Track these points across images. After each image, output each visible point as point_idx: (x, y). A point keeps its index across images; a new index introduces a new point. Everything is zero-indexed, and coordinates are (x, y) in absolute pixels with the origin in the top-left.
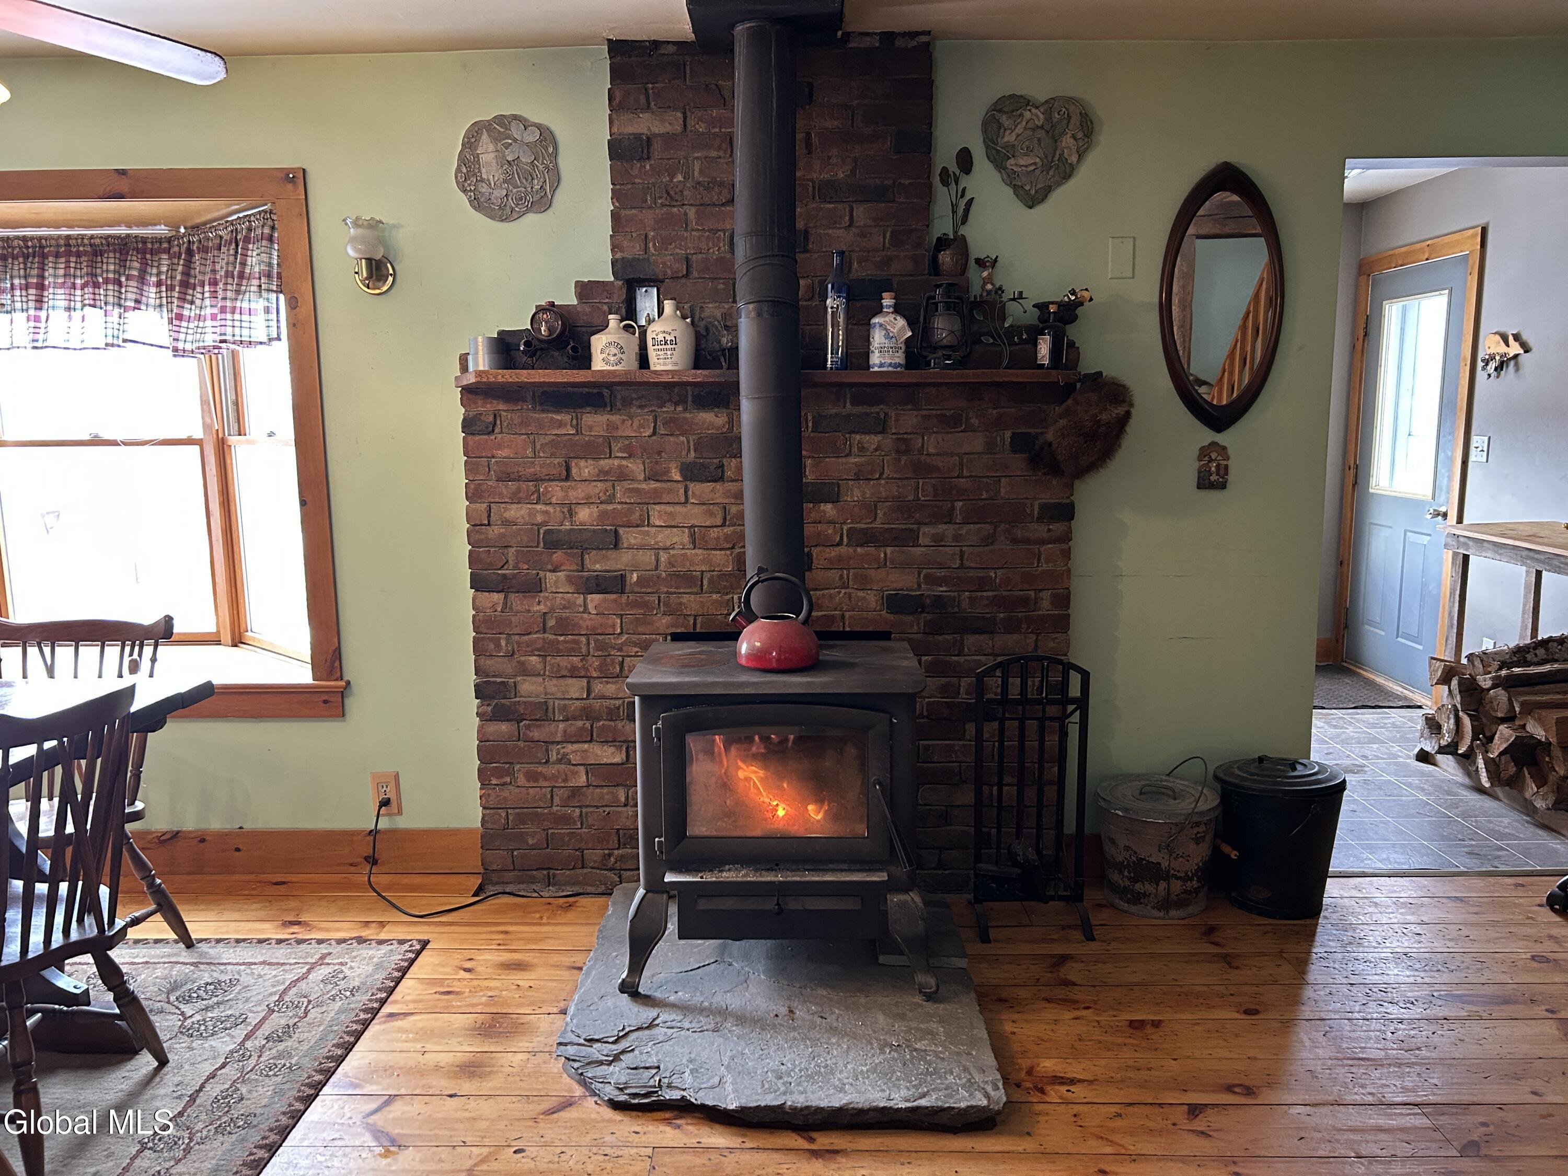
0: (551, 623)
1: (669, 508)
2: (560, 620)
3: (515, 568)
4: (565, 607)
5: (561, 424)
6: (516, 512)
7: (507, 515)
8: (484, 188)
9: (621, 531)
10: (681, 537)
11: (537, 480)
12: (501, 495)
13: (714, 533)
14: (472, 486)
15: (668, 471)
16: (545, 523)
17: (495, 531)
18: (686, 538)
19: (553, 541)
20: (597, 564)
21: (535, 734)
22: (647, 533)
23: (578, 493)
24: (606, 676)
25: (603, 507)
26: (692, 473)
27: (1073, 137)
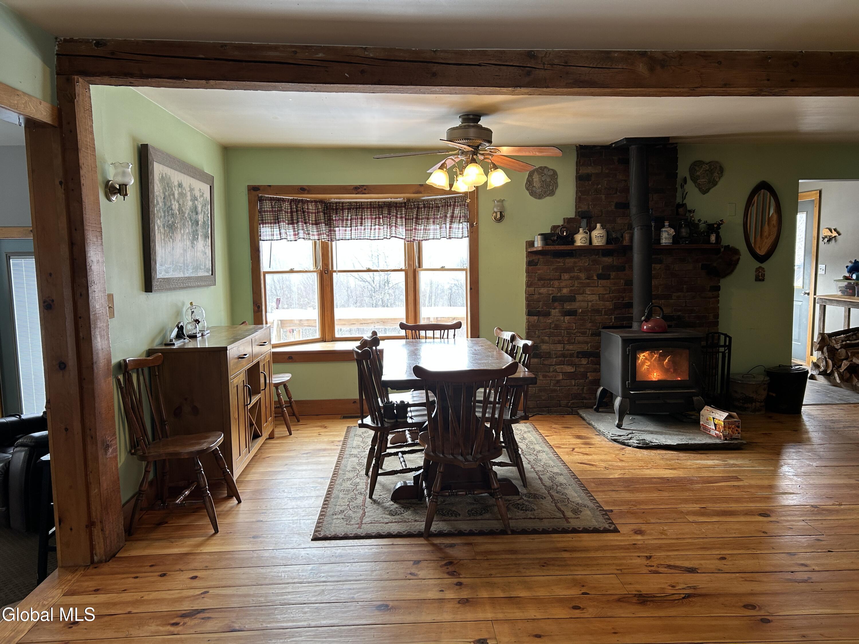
0: (553, 326)
1: (592, 288)
2: (555, 325)
3: (542, 308)
4: (557, 321)
5: (559, 262)
6: (543, 290)
7: (540, 291)
8: (534, 189)
9: (576, 296)
10: (595, 298)
11: (550, 280)
12: (539, 285)
13: (606, 296)
14: (529, 282)
15: (593, 276)
16: (552, 294)
17: (536, 296)
18: (597, 298)
19: (555, 299)
20: (568, 306)
21: (546, 362)
22: (585, 297)
23: (563, 284)
24: (570, 343)
25: (571, 288)
26: (600, 277)
27: (718, 173)
